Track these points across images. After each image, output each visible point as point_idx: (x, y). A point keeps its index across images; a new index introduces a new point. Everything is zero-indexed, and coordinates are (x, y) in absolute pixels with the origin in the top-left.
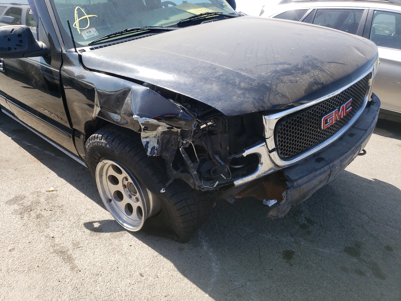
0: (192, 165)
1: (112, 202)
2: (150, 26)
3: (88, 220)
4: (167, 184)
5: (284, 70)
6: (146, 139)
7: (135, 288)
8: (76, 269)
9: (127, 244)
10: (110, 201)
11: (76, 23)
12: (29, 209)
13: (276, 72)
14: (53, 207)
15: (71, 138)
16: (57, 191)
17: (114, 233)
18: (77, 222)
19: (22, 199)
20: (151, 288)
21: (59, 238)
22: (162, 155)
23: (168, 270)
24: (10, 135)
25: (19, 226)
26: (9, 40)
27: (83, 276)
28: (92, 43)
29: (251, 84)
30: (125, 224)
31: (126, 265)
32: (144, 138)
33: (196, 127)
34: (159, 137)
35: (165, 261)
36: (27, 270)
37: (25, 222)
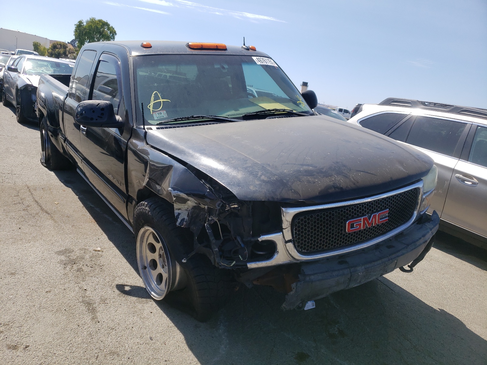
0: (214, 241)
1: (147, 269)
2: (214, 115)
3: (121, 282)
4: (190, 255)
5: (306, 171)
6: (178, 210)
7: (141, 348)
8: (96, 319)
9: (149, 310)
10: (145, 268)
11: (150, 104)
12: (74, 262)
13: (299, 171)
14: (94, 265)
15: (125, 203)
16: (103, 252)
17: (140, 299)
18: (111, 282)
19: (69, 252)
20: (156, 351)
21: (91, 291)
22: (189, 228)
23: (177, 340)
24: (78, 194)
25: (60, 274)
26: (93, 112)
27: (100, 326)
28: (160, 123)
29: (270, 178)
30: (152, 293)
31: (140, 327)
32: (177, 209)
33: (220, 207)
34: (190, 210)
35: (178, 333)
36: (55, 310)
37: (66, 272)
